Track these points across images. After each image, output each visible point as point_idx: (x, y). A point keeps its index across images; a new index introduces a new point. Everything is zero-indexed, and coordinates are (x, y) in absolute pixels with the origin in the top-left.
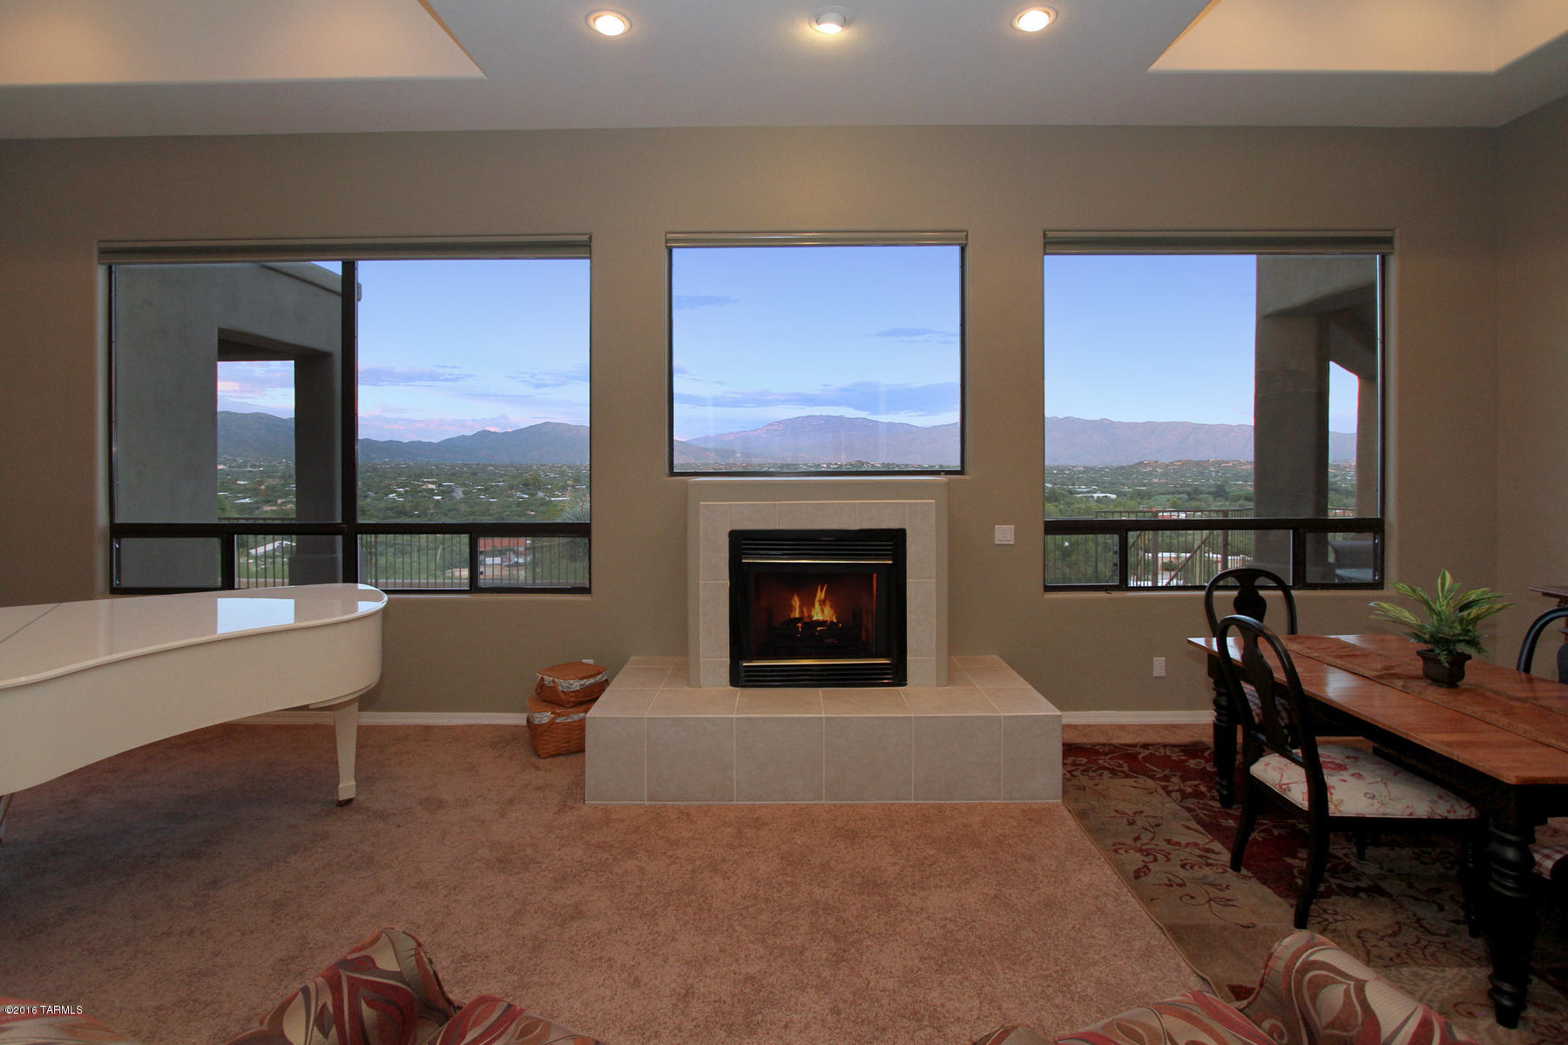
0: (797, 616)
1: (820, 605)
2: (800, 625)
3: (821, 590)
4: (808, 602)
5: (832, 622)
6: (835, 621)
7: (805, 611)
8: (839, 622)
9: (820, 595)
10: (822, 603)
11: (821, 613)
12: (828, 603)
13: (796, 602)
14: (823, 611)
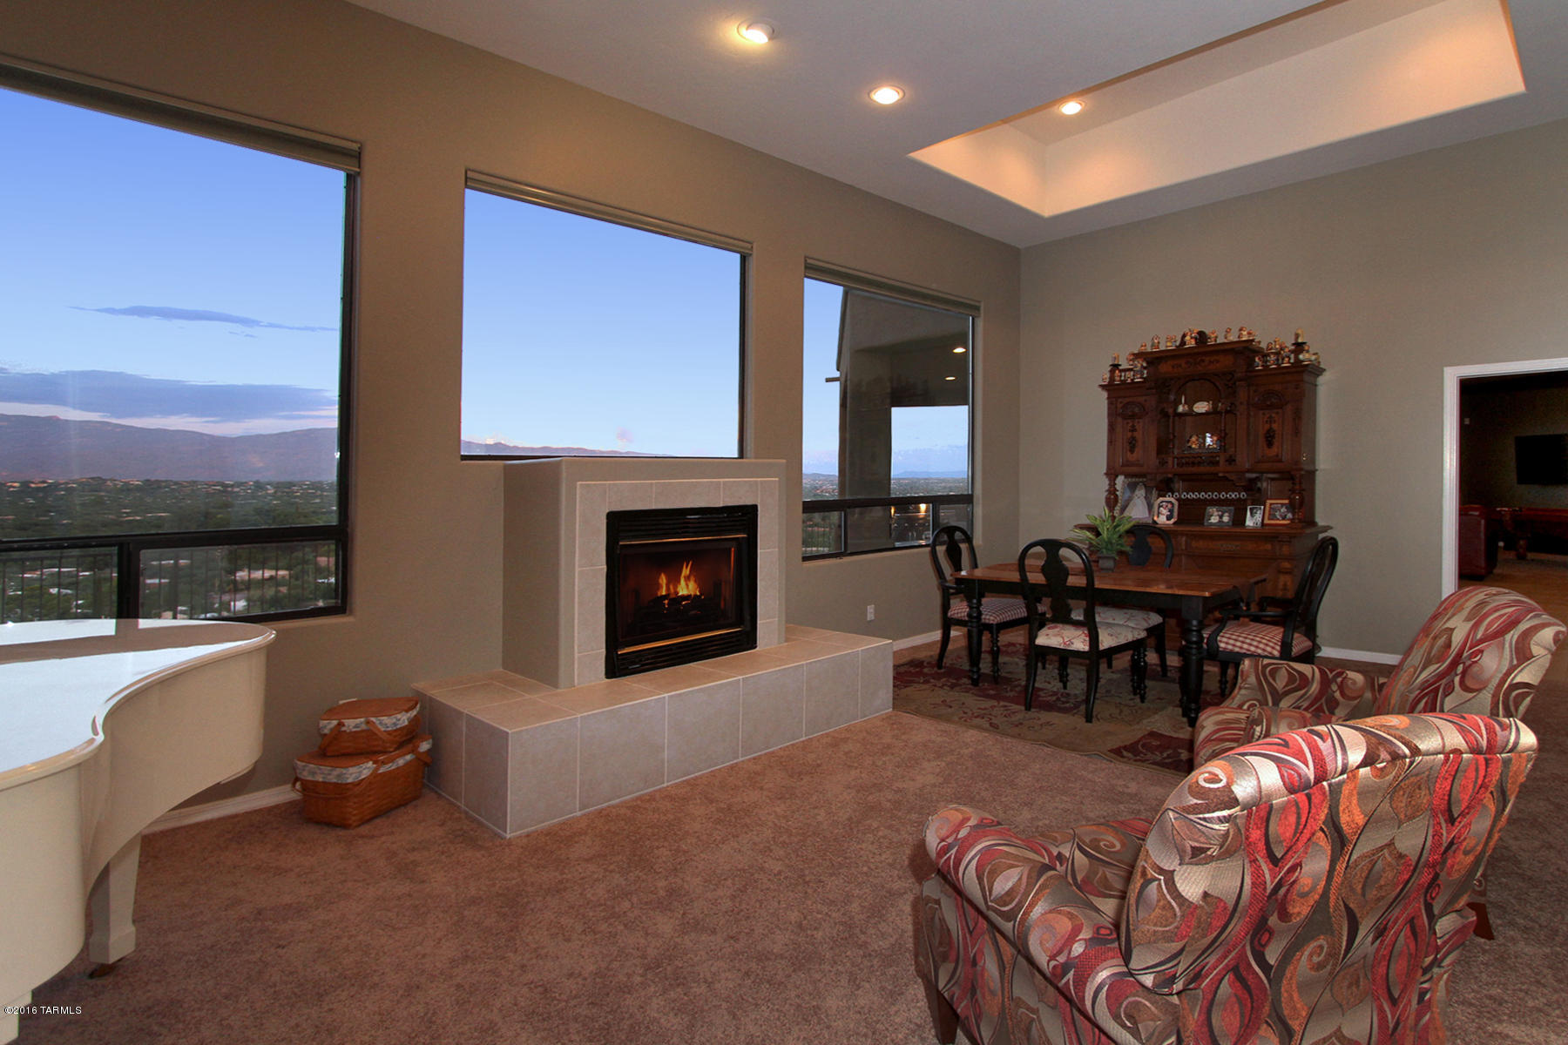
0: (664, 593)
1: (685, 580)
2: (666, 602)
3: (687, 567)
4: (674, 580)
5: (695, 595)
6: (698, 594)
7: (671, 587)
8: (701, 594)
9: (686, 571)
10: (687, 578)
11: (686, 588)
12: (692, 578)
13: (663, 580)
14: (687, 585)
